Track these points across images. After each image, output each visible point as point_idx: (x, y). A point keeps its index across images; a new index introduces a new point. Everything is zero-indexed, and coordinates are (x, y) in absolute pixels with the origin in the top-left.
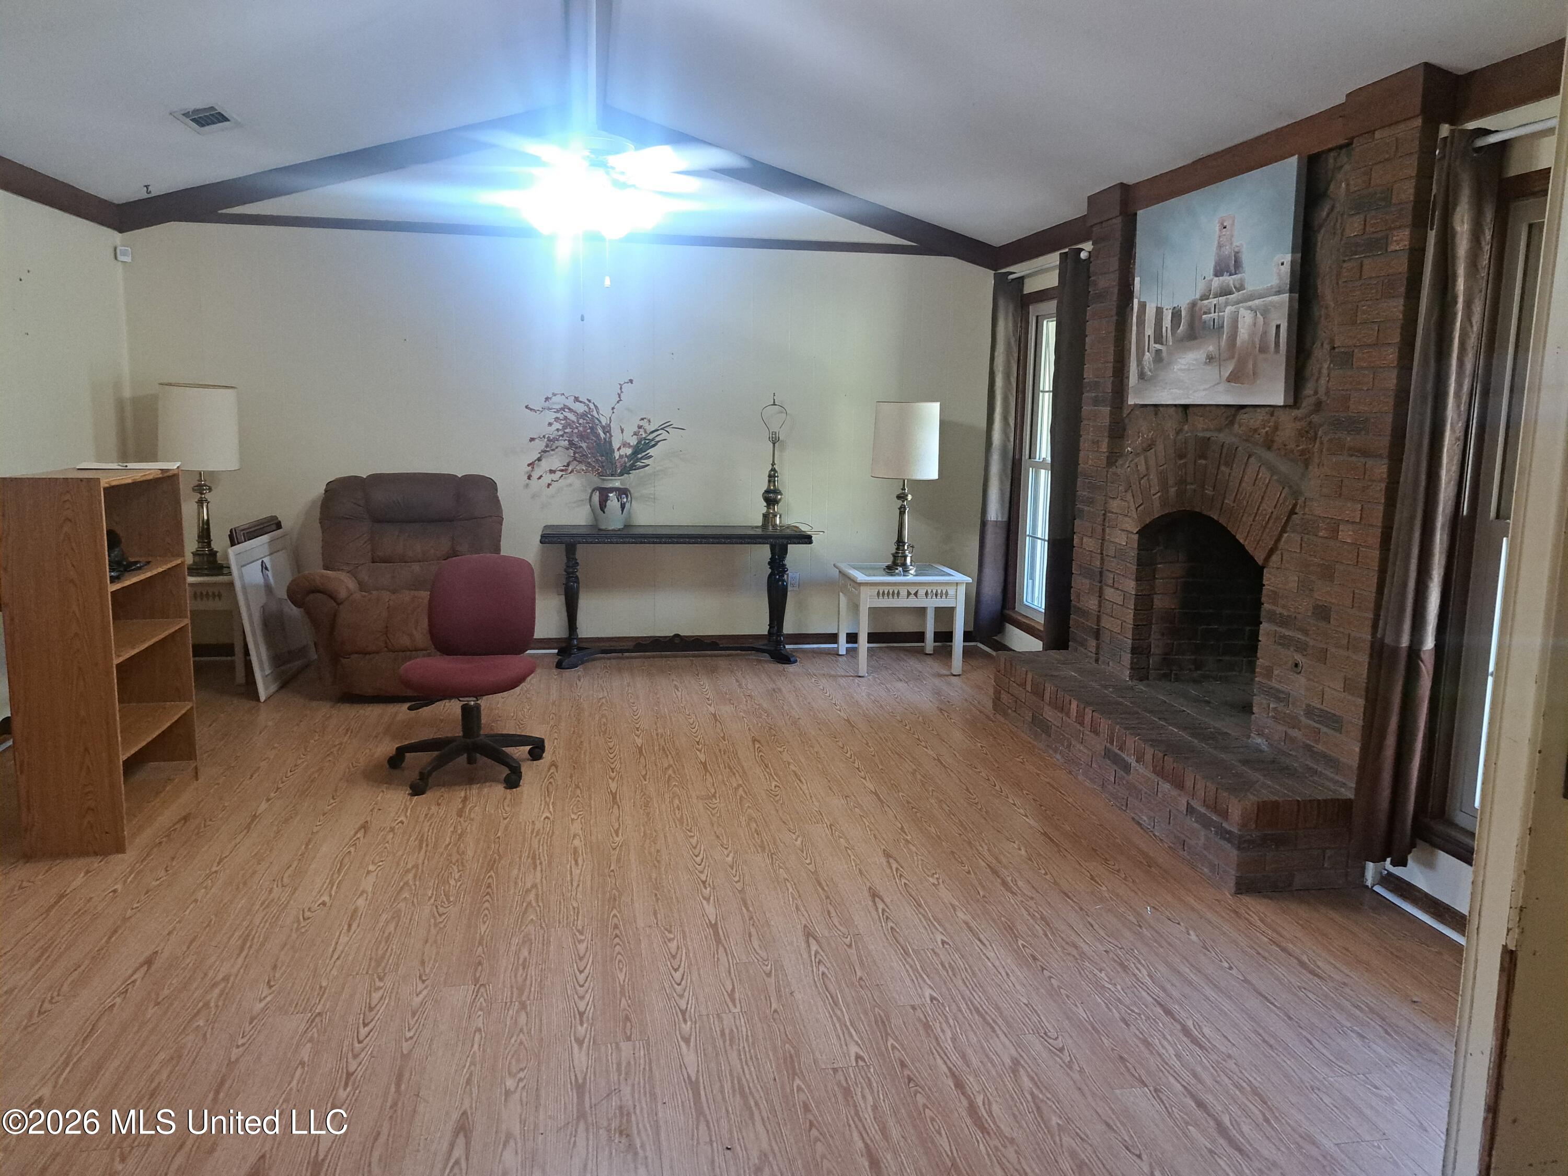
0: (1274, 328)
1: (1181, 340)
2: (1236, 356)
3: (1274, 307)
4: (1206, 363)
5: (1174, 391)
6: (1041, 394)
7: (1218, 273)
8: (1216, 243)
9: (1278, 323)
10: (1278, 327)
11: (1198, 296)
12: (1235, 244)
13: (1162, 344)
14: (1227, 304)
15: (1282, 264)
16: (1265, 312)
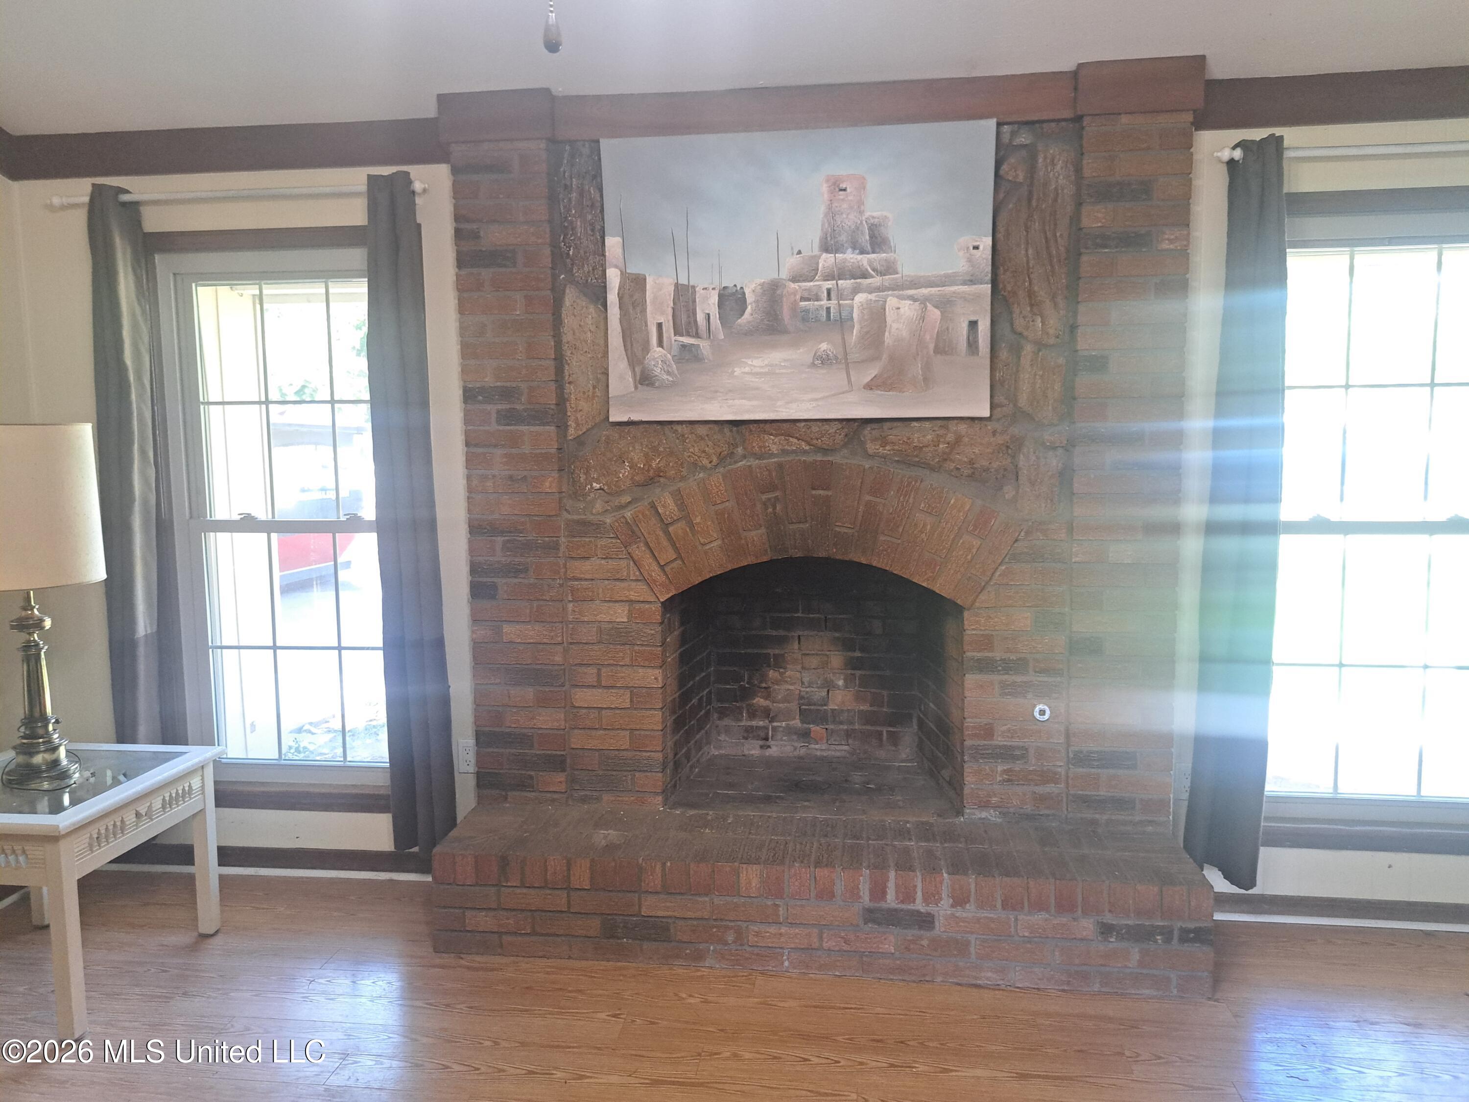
0: (965, 326)
1: (749, 333)
2: (885, 357)
3: (965, 300)
4: (813, 365)
5: (737, 402)
6: (202, 407)
7: (827, 247)
8: (823, 209)
9: (973, 318)
10: (973, 324)
11: (784, 274)
12: (867, 214)
13: (697, 336)
14: (856, 290)
15: (976, 248)
16: (944, 304)
